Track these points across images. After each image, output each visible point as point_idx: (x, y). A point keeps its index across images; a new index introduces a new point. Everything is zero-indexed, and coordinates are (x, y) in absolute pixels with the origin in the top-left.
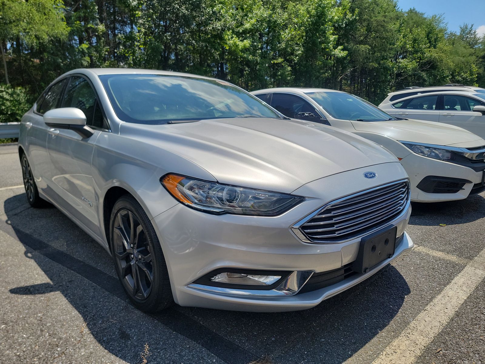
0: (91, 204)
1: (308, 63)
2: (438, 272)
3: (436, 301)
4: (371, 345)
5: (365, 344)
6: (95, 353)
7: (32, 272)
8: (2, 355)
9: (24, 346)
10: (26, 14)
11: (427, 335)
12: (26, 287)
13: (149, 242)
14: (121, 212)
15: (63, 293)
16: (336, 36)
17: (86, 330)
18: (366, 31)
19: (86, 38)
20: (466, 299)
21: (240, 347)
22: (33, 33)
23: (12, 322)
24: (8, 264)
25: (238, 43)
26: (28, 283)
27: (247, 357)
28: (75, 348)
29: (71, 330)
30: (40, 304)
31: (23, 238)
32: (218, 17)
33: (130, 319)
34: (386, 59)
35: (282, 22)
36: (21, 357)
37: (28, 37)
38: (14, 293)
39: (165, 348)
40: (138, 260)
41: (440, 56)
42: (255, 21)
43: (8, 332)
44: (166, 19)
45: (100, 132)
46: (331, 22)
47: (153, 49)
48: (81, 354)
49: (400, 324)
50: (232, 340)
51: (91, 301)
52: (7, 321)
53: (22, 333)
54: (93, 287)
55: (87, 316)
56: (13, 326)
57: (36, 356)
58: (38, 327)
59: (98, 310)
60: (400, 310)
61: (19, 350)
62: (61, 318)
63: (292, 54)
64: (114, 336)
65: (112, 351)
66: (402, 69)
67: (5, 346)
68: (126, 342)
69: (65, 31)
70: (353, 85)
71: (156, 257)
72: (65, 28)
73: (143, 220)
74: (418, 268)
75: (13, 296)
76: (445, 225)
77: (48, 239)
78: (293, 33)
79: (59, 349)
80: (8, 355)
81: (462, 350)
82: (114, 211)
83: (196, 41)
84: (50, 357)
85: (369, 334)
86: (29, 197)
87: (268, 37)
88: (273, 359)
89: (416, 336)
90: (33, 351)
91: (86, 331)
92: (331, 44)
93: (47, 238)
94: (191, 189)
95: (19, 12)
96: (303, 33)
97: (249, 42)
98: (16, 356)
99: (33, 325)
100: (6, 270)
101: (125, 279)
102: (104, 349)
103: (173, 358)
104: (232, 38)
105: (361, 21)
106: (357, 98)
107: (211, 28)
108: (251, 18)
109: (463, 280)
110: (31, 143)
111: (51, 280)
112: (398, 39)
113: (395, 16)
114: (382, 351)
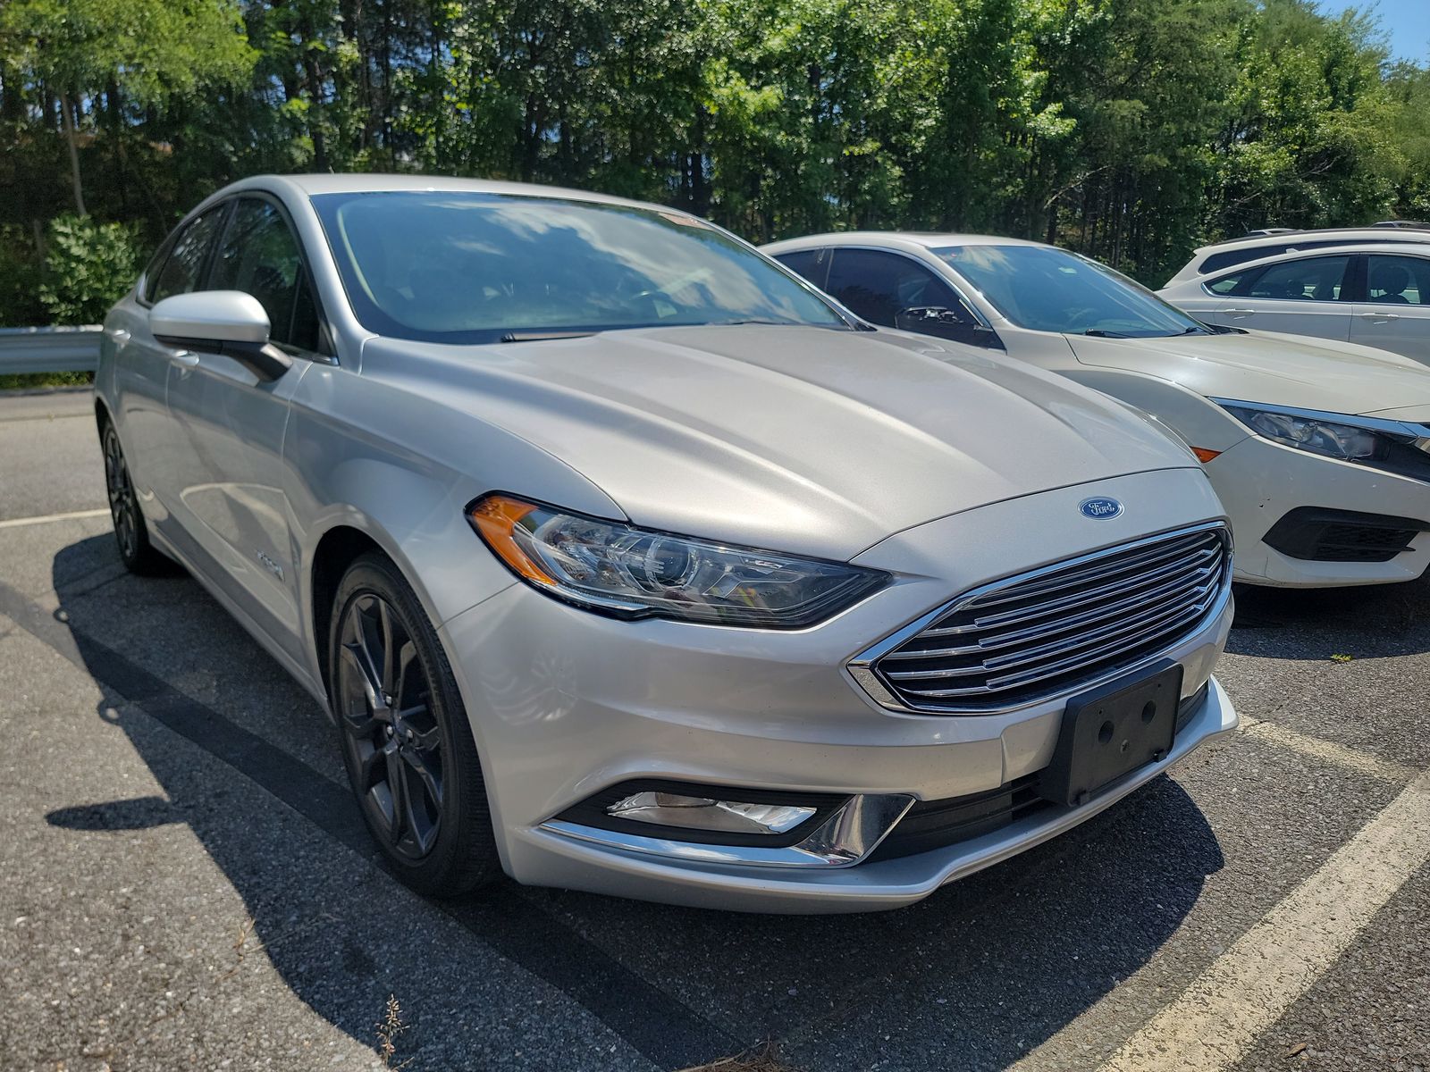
0: (281, 574)
1: (954, 155)
2: (1316, 805)
3: (1301, 894)
4: (1089, 1023)
5: (1068, 1021)
6: (272, 1009)
7: (113, 763)
8: (11, 1005)
9: (74, 980)
10: (134, 13)
11: (1265, 1000)
12: (93, 806)
13: (434, 692)
14: (358, 600)
15: (195, 830)
16: (1042, 73)
17: (251, 942)
18: (1135, 56)
19: (305, 82)
20: (1395, 890)
21: (693, 1012)
22: (152, 67)
23: (46, 908)
24: (49, 739)
25: (743, 96)
26: (101, 795)
27: (709, 1044)
28: (215, 994)
29: (208, 939)
30: (129, 857)
31: (98, 662)
32: (686, 17)
33: (379, 914)
34: (1195, 142)
35: (880, 31)
36: (63, 1012)
37: (138, 79)
38: (59, 825)
39: (473, 1006)
40: (404, 743)
41: (1363, 135)
42: (799, 28)
43: (31, 936)
44: (535, 25)
45: (306, 365)
46: (1028, 29)
47: (494, 112)
48: (230, 1010)
49: (1185, 961)
50: (669, 990)
51: (272, 856)
52: (31, 905)
53: (72, 944)
54: (281, 813)
55: (259, 901)
56: (46, 922)
57: (104, 1012)
58: (116, 928)
59: (289, 883)
60: (1187, 919)
61: (59, 992)
62: (182, 902)
63: (907, 127)
64: (329, 963)
65: (318, 1007)
66: (1245, 172)
67: (21, 979)
68: (362, 981)
69: (243, 59)
70: (1090, 223)
71: (451, 737)
72: (243, 52)
73: (417, 628)
74: (1254, 789)
75: (54, 834)
76: (1347, 658)
77: (168, 667)
78: (910, 65)
79: (169, 994)
80: (27, 1006)
81: (1369, 1050)
82: (341, 597)
83: (620, 92)
84: (143, 1015)
85: (1083, 991)
86: (123, 544)
87: (835, 78)
88: (787, 1053)
89: (1229, 1001)
90: (96, 997)
91: (252, 944)
92: (1025, 98)
93: (165, 666)
94: (555, 539)
95: (115, 6)
96: (941, 64)
97: (778, 91)
98: (49, 1009)
99: (104, 921)
100: (42, 756)
101: (369, 797)
102: (297, 998)
103: (493, 1036)
104: (727, 80)
105: (1120, 25)
106: (1091, 264)
107: (666, 50)
108: (786, 21)
109: (1390, 831)
110: (127, 388)
111: (166, 787)
112: (1234, 81)
113: (1226, 11)
114: (1120, 1044)
